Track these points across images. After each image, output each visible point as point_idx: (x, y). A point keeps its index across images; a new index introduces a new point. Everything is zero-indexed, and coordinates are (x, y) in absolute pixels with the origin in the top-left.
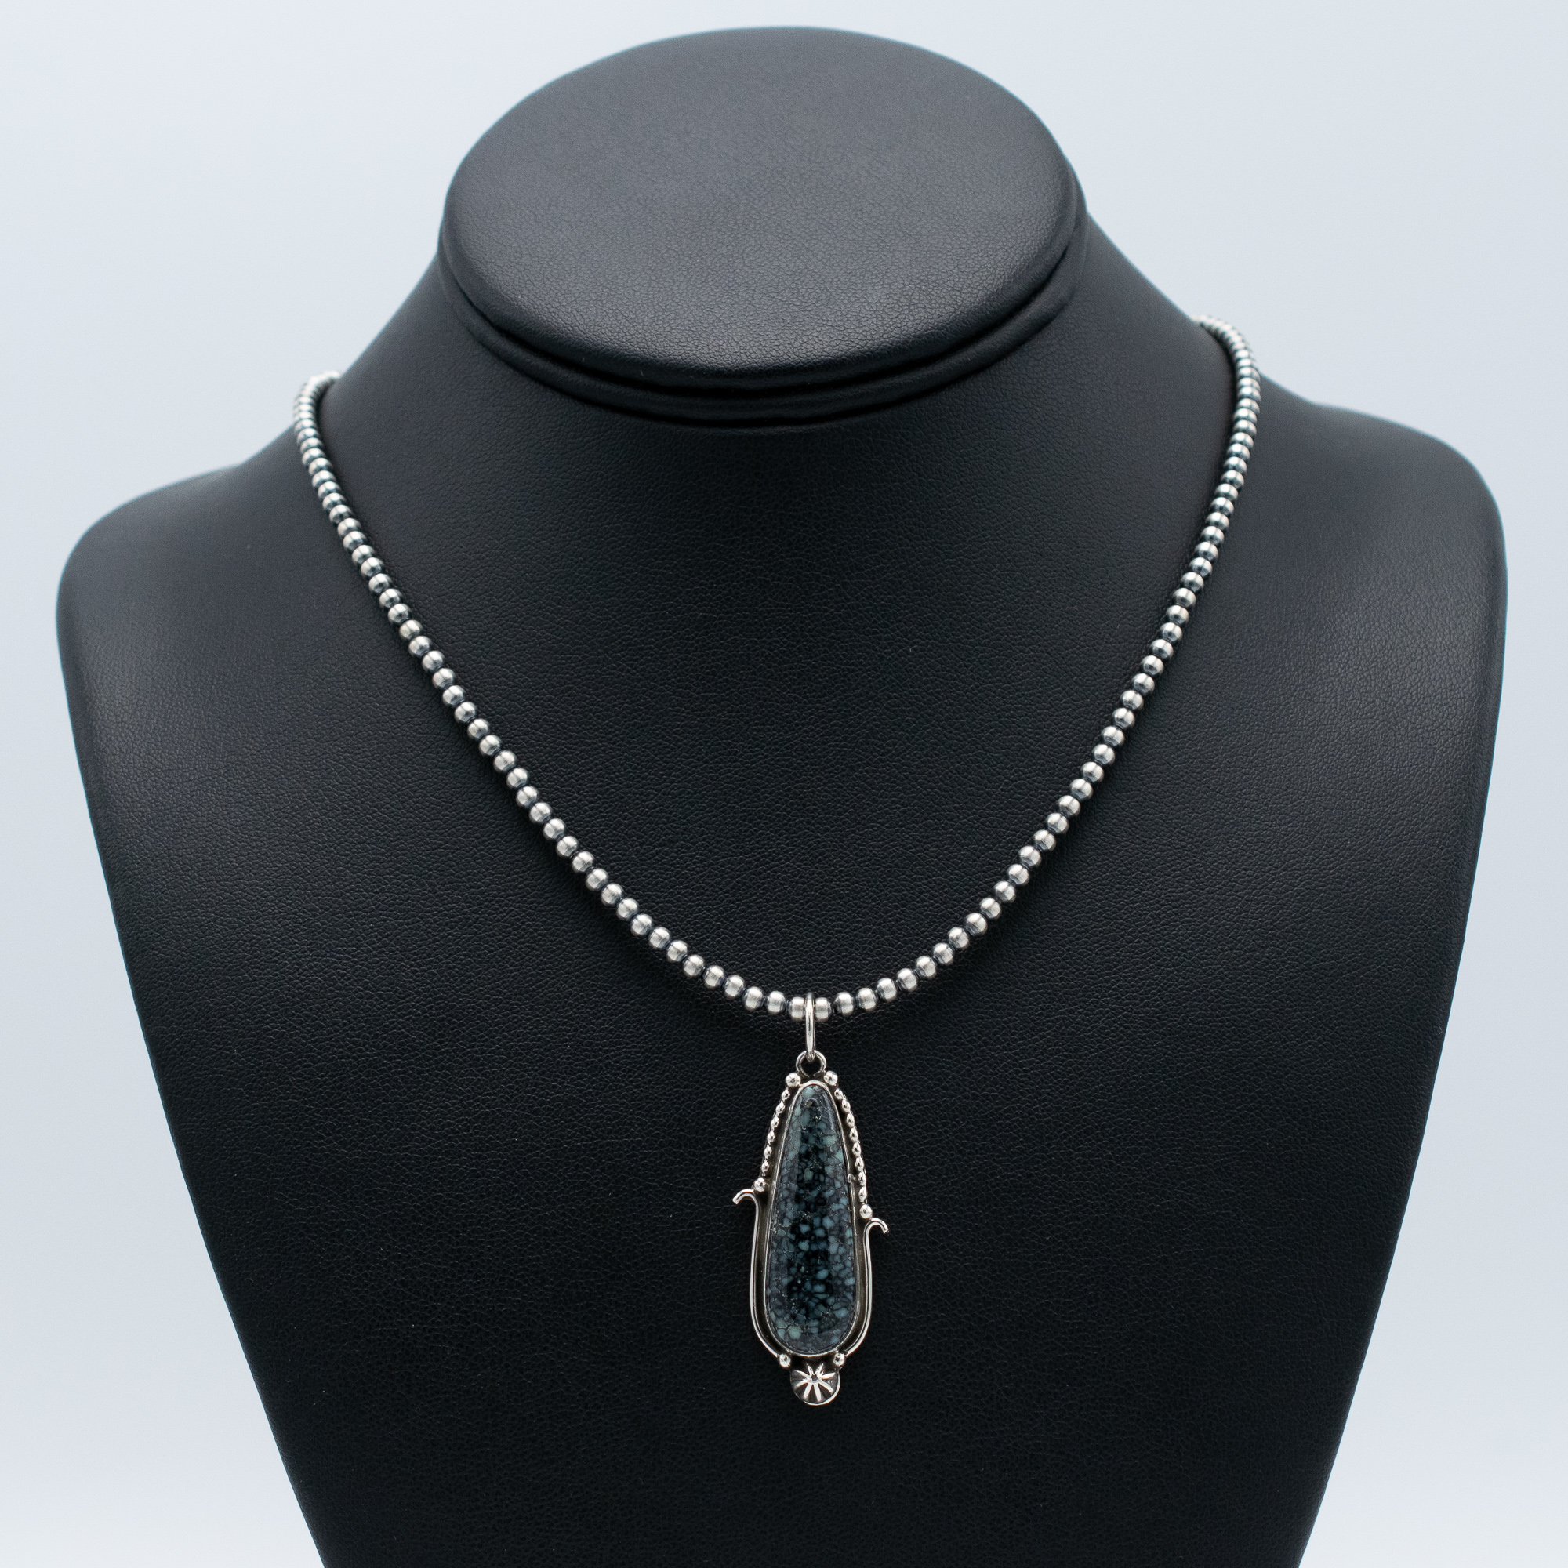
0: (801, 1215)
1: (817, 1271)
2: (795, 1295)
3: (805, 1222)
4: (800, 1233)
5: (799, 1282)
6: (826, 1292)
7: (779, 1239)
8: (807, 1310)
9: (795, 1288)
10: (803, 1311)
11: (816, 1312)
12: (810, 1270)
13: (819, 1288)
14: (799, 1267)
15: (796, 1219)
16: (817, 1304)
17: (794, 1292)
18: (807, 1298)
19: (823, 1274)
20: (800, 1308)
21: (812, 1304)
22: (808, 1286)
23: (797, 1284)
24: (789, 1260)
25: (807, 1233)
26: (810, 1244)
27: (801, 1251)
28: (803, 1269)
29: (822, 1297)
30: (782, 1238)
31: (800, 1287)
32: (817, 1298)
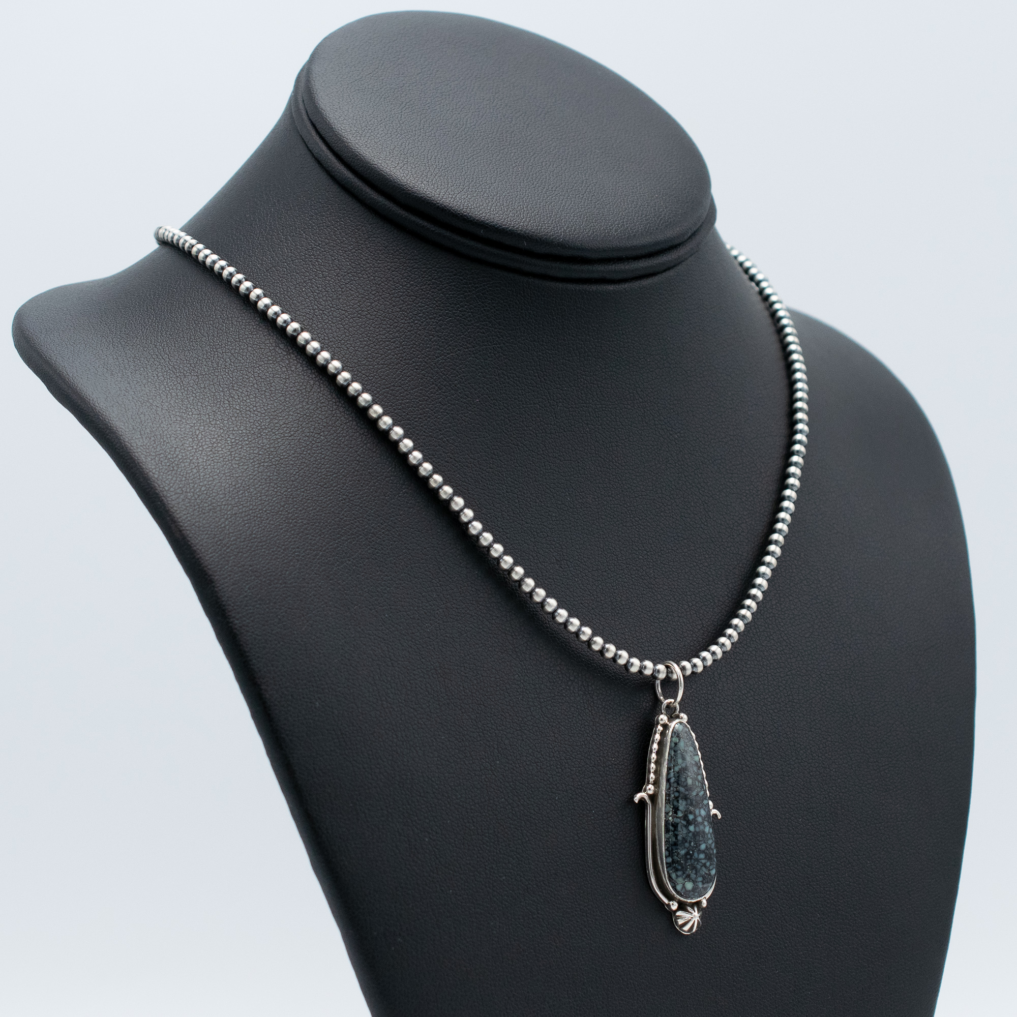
0: (688, 808)
1: (700, 845)
2: (689, 861)
3: (691, 813)
4: (689, 820)
5: (691, 852)
6: (705, 858)
7: (675, 825)
8: (696, 871)
9: (688, 857)
10: (694, 872)
11: (701, 872)
12: (696, 844)
13: (702, 856)
14: (690, 842)
15: (686, 811)
16: (701, 866)
17: (688, 859)
18: (696, 863)
19: (703, 847)
20: (692, 870)
21: (699, 867)
22: (696, 854)
23: (690, 854)
24: (683, 838)
25: (693, 819)
26: (695, 827)
27: (691, 832)
28: (692, 844)
29: (703, 861)
30: (678, 824)
31: (692, 856)
32: (701, 863)
